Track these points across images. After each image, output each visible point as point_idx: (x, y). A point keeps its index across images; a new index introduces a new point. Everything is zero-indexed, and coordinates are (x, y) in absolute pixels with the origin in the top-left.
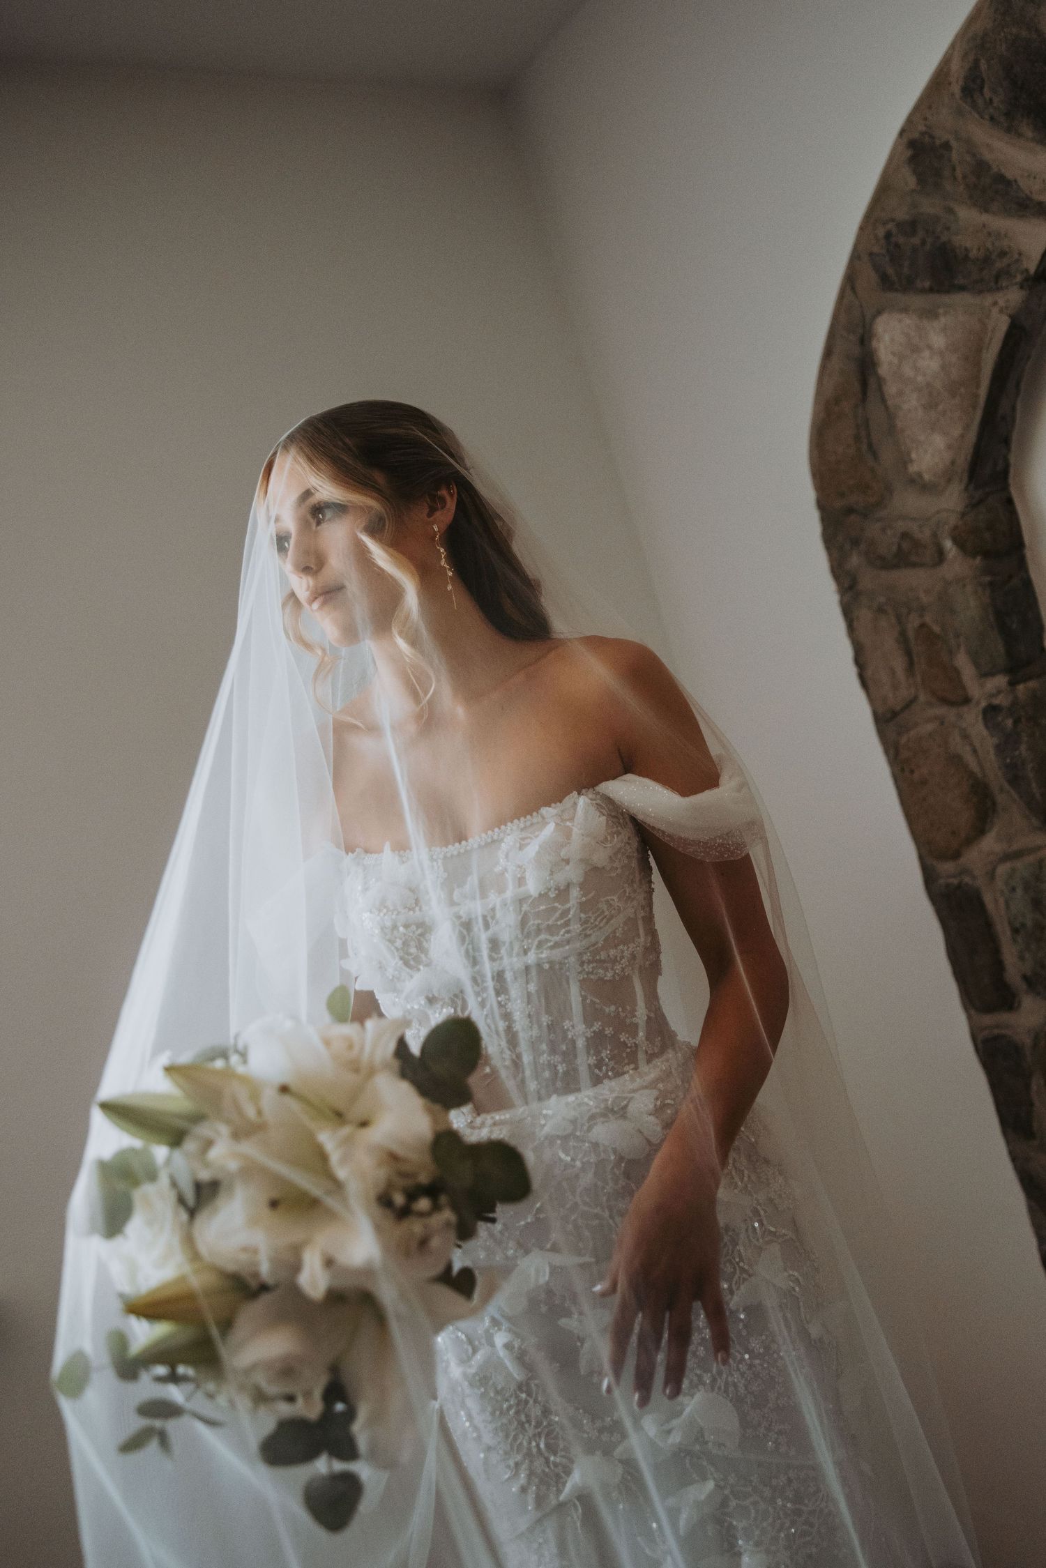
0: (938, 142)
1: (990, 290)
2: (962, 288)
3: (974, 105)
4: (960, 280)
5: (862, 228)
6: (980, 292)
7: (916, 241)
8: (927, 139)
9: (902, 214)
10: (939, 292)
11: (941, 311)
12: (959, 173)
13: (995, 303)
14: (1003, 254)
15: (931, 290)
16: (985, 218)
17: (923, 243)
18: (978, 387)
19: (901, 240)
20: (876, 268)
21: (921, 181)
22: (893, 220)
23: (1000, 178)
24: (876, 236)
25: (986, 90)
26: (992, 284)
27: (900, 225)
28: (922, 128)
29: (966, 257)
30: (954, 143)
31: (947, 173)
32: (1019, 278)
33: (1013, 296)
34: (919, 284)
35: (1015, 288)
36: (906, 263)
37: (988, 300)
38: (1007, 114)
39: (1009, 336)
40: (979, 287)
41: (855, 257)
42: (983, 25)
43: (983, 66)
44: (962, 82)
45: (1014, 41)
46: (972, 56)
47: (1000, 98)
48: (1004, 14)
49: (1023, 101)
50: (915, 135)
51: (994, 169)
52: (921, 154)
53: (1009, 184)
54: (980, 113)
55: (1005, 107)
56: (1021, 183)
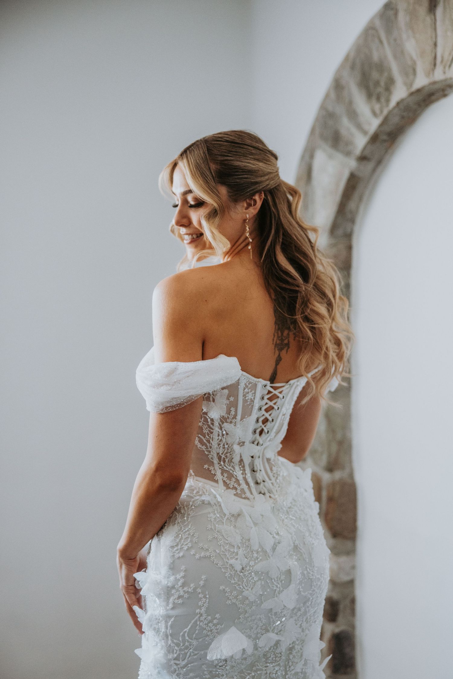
0: (342, 84)
2: (341, 151)
3: (353, 74)
4: (340, 147)
7: (332, 122)
8: (340, 81)
9: (331, 109)
11: (333, 158)
12: (346, 102)
13: (348, 163)
14: (352, 143)
15: (332, 147)
16: (350, 125)
17: (333, 126)
19: (329, 120)
20: (321, 128)
21: (337, 97)
22: (328, 110)
23: (355, 111)
24: (322, 114)
26: (348, 154)
27: (329, 113)
28: (340, 76)
29: (343, 139)
30: (346, 88)
31: (343, 98)
32: (355, 156)
33: (352, 163)
34: (329, 142)
35: (354, 160)
36: (328, 131)
39: (349, 180)
40: (344, 153)
42: (361, 42)
43: (358, 60)
44: (352, 63)
45: (366, 56)
46: (356, 54)
47: (359, 78)
48: (366, 41)
49: (365, 82)
50: (338, 78)
51: (354, 106)
52: (338, 87)
53: (356, 114)
54: (355, 80)
55: (360, 82)
56: (360, 117)
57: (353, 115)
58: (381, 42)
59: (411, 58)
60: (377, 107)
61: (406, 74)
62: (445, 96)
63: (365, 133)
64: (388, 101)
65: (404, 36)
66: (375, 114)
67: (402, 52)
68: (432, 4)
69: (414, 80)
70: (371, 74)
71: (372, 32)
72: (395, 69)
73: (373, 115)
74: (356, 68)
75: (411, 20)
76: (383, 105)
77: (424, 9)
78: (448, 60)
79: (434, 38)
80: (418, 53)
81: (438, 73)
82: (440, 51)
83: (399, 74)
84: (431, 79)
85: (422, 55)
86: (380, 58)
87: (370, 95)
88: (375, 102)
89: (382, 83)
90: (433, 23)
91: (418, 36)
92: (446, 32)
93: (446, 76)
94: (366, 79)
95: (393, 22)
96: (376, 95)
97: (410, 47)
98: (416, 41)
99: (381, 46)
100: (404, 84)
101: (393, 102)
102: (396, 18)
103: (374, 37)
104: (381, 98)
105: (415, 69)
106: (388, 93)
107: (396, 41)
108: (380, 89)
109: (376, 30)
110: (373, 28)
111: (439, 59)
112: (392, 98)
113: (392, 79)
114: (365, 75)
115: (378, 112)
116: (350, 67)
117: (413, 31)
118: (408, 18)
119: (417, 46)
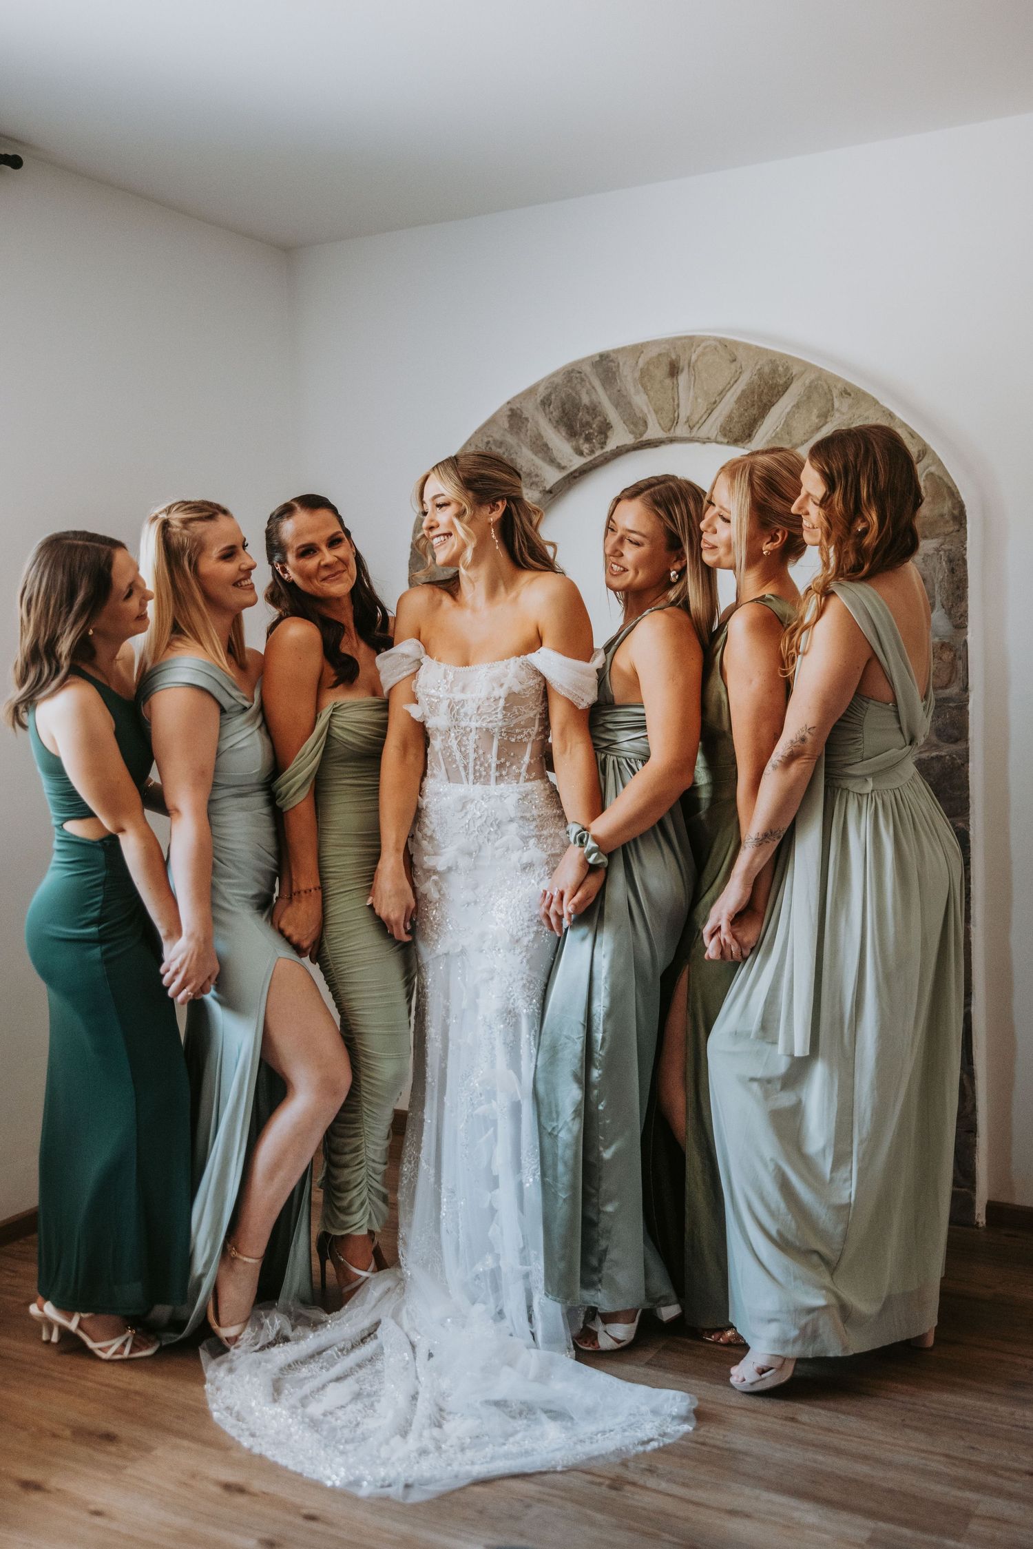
0: (523, 416)
3: (544, 410)
5: (476, 432)
8: (519, 411)
9: (497, 436)
12: (528, 435)
14: (537, 476)
16: (534, 457)
21: (511, 426)
22: (492, 436)
23: (546, 445)
24: (482, 440)
27: (494, 440)
28: (518, 405)
30: (531, 421)
31: (523, 430)
32: (541, 489)
33: (535, 495)
35: (538, 492)
38: (557, 422)
42: (558, 380)
43: (553, 397)
44: (542, 398)
45: (568, 395)
46: (549, 390)
47: (556, 414)
48: (568, 381)
49: (565, 419)
50: (515, 407)
51: (545, 440)
52: (514, 416)
53: (548, 448)
54: (546, 415)
55: (557, 419)
56: (554, 452)
57: (543, 449)
58: (593, 388)
59: (642, 411)
60: (585, 447)
61: (635, 425)
62: (657, 446)
63: (561, 468)
64: (604, 444)
65: (632, 391)
66: (581, 453)
67: (630, 403)
68: (674, 371)
69: (645, 432)
70: (577, 415)
71: (578, 375)
72: (613, 415)
73: (576, 453)
74: (549, 405)
75: (642, 377)
76: (594, 447)
77: (661, 372)
78: (698, 422)
79: (676, 399)
80: (651, 409)
81: (681, 431)
82: (684, 413)
83: (622, 422)
84: (670, 435)
85: (657, 411)
86: (592, 402)
87: (572, 433)
88: (581, 441)
89: (594, 426)
90: (675, 387)
91: (652, 393)
92: (696, 399)
93: (693, 435)
94: (569, 419)
95: (614, 373)
96: (584, 436)
97: (640, 401)
98: (649, 397)
99: (593, 390)
100: (630, 432)
101: (611, 445)
102: (618, 370)
103: (582, 380)
104: (592, 439)
105: (646, 422)
106: (603, 436)
107: (619, 391)
108: (591, 431)
109: (585, 375)
110: (580, 373)
111: (682, 419)
112: (608, 442)
113: (609, 424)
114: (566, 414)
115: (586, 451)
116: (539, 401)
117: (645, 388)
118: (637, 375)
119: (650, 402)
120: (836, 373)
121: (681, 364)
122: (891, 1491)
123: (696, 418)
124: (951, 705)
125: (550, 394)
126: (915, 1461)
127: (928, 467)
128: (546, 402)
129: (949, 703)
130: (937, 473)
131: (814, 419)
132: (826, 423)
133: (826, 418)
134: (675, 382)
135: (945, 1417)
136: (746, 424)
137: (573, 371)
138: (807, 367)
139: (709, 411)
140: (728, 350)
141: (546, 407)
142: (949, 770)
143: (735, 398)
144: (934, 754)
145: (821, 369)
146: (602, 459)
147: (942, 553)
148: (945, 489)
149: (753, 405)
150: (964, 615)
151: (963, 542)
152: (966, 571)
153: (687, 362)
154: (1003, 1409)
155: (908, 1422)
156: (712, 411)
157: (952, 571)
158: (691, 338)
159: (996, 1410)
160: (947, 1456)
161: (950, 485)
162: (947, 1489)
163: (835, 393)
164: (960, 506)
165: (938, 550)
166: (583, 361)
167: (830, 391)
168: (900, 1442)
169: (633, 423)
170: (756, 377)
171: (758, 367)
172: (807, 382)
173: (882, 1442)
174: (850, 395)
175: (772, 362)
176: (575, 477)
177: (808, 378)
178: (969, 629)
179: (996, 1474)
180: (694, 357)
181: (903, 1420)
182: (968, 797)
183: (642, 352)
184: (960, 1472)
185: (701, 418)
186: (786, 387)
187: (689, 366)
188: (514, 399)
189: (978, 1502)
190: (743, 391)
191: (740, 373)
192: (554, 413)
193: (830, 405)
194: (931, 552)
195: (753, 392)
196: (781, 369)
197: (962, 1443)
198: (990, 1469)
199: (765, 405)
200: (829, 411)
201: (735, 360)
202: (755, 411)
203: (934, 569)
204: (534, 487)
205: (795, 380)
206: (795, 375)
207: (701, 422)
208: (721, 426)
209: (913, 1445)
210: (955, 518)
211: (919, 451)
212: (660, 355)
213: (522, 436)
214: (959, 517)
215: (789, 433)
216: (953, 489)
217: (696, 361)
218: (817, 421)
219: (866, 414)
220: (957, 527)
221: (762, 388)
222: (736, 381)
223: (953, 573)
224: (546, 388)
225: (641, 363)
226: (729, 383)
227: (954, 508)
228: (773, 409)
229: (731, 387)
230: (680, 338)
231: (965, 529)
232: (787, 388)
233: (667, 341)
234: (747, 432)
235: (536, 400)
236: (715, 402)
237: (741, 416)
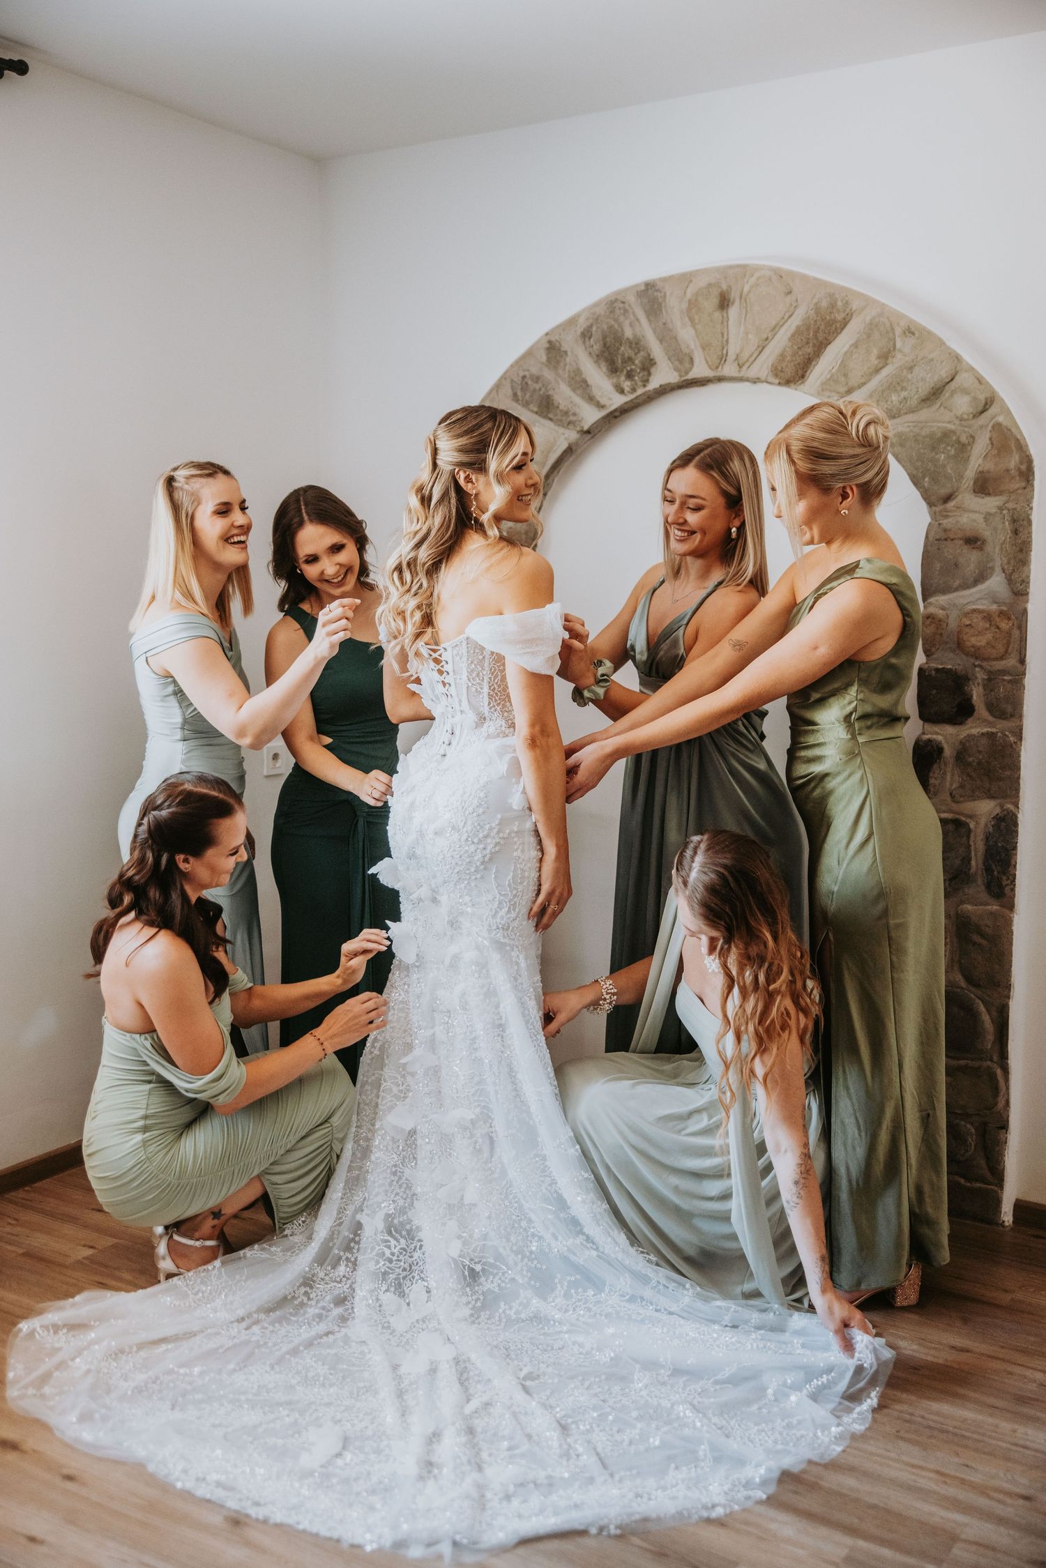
0: (562, 349)
1: (563, 426)
2: (551, 419)
3: (584, 343)
4: (551, 416)
5: (512, 366)
6: (559, 425)
7: (537, 386)
8: (558, 344)
9: (534, 370)
10: (540, 416)
11: (537, 424)
12: (567, 367)
13: (564, 434)
14: (574, 414)
15: (536, 413)
16: (572, 394)
17: (540, 389)
18: (543, 468)
19: (530, 382)
20: (512, 388)
21: (549, 360)
22: (528, 370)
23: (585, 381)
24: (518, 374)
25: (592, 340)
26: (566, 425)
27: (532, 376)
28: (557, 337)
29: (558, 407)
30: (569, 353)
31: (562, 364)
32: (578, 429)
33: (572, 435)
34: (531, 406)
35: (575, 433)
36: (528, 394)
37: (561, 430)
38: (598, 356)
39: (565, 451)
40: (559, 423)
41: (503, 377)
42: (600, 310)
43: (594, 328)
44: (582, 329)
45: (611, 327)
46: (591, 321)
47: (597, 348)
48: (611, 312)
49: (606, 354)
50: (553, 339)
51: (584, 376)
52: (553, 350)
53: (588, 385)
54: (586, 348)
55: (597, 352)
56: (593, 389)
57: (581, 385)
58: (637, 320)
59: (688, 347)
60: (627, 385)
61: (681, 362)
62: (703, 385)
63: (600, 406)
64: (646, 382)
65: (678, 324)
66: (622, 391)
67: (675, 338)
68: (724, 303)
69: (691, 369)
70: (619, 349)
71: (622, 305)
72: (657, 351)
73: (617, 391)
74: (590, 338)
75: (689, 309)
76: (636, 384)
77: (710, 304)
78: (748, 360)
79: (725, 334)
80: (698, 344)
81: (729, 369)
82: (733, 350)
83: (667, 358)
84: (719, 373)
85: (703, 349)
86: (635, 336)
87: (613, 370)
88: (623, 378)
89: (637, 362)
90: (725, 321)
91: (699, 327)
92: (747, 334)
93: (742, 374)
94: (610, 354)
95: (660, 304)
96: (625, 372)
97: (687, 335)
98: (696, 331)
99: (637, 323)
100: (675, 370)
101: (654, 384)
102: (665, 301)
103: (626, 311)
104: (634, 376)
105: (692, 359)
106: (646, 373)
107: (664, 324)
108: (633, 367)
109: (630, 305)
110: (623, 303)
111: (732, 356)
112: (651, 379)
113: (652, 360)
114: (608, 348)
115: (627, 389)
116: (579, 333)
117: (691, 320)
118: (685, 305)
119: (697, 337)
120: (899, 309)
121: (732, 295)
122: (874, 1507)
123: (745, 355)
124: (1006, 678)
125: (591, 326)
126: (905, 1476)
127: (994, 417)
128: (586, 335)
129: (1004, 675)
130: (1005, 423)
131: (874, 361)
132: (887, 364)
133: (887, 358)
134: (725, 315)
135: (942, 1431)
136: (799, 364)
137: (616, 300)
138: (868, 301)
139: (760, 348)
140: (783, 281)
141: (587, 339)
142: (1000, 748)
143: (789, 335)
144: (985, 730)
145: (884, 304)
146: (645, 397)
147: (1005, 512)
148: (1013, 442)
149: (807, 343)
150: (1026, 582)
151: (1029, 501)
152: (1030, 533)
153: (738, 293)
154: (1006, 1426)
155: (902, 1434)
156: (763, 348)
157: (1016, 532)
158: (744, 267)
159: (997, 1426)
160: (938, 1472)
161: (1019, 437)
162: (933, 1509)
163: (898, 331)
164: (1029, 462)
165: (1001, 509)
166: (627, 290)
167: (893, 329)
168: (892, 1455)
169: (678, 360)
170: (813, 312)
171: (815, 301)
172: (868, 319)
173: (872, 1454)
174: (914, 334)
175: (831, 295)
176: (616, 417)
177: (868, 315)
178: (1031, 596)
179: (989, 1497)
180: (746, 289)
181: (898, 1431)
182: (1019, 778)
183: (691, 281)
184: (952, 1491)
185: (751, 356)
186: (845, 323)
187: (741, 298)
188: (553, 330)
189: (966, 1525)
190: (798, 328)
191: (796, 307)
192: (595, 347)
193: (892, 343)
194: (994, 511)
195: (808, 329)
196: (840, 303)
197: (956, 1460)
198: (982, 1490)
199: (821, 343)
200: (889, 352)
201: (790, 293)
202: (809, 350)
203: (995, 529)
204: (571, 426)
205: (854, 316)
206: (856, 311)
207: (751, 360)
208: (772, 365)
209: (905, 1458)
210: (1021, 473)
211: (986, 399)
212: (709, 284)
213: (560, 371)
214: (1027, 474)
215: (846, 375)
216: (1022, 442)
217: (749, 292)
218: (876, 362)
219: (931, 356)
220: (1023, 484)
221: (818, 324)
222: (790, 316)
223: (1017, 534)
224: (587, 319)
225: (689, 295)
226: (783, 318)
227: (1021, 463)
228: (829, 348)
229: (784, 323)
230: (731, 267)
231: (1032, 486)
232: (845, 326)
233: (718, 269)
234: (800, 373)
235: (576, 331)
236: (767, 339)
237: (794, 354)
